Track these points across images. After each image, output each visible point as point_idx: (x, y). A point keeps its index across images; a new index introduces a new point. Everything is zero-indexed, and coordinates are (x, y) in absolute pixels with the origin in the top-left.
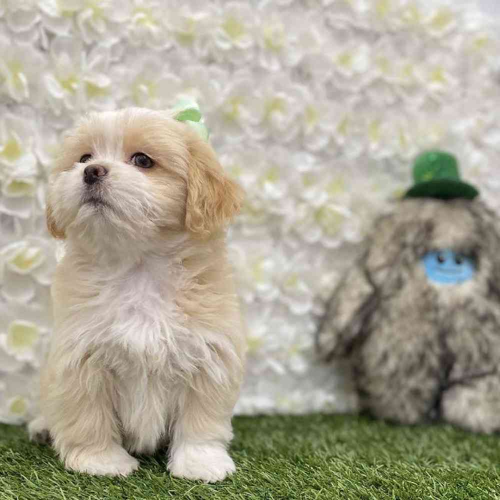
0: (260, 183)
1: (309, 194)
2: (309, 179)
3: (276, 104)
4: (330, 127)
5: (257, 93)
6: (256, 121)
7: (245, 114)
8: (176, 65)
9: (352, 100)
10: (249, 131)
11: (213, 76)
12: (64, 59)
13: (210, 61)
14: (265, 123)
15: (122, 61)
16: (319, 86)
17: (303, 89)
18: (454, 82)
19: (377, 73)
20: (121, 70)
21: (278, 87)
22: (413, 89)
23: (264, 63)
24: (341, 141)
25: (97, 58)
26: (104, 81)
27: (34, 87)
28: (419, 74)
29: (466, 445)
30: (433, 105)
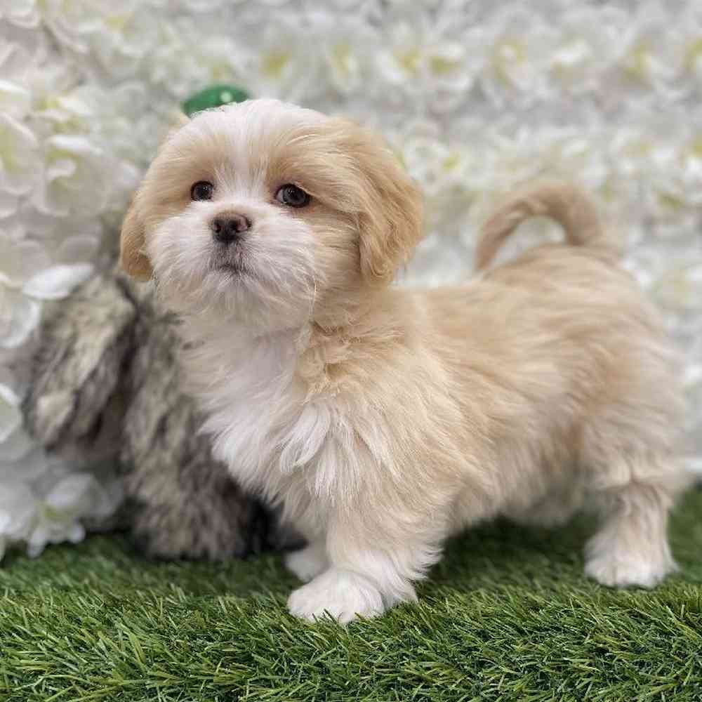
0: (682, 159)
5: (673, 34)
6: (670, 72)
7: (654, 65)
10: (661, 89)
11: (607, 21)
12: (402, 31)
15: (480, 20)
20: (477, 33)
25: (445, 22)
26: (454, 51)
27: (367, 73)
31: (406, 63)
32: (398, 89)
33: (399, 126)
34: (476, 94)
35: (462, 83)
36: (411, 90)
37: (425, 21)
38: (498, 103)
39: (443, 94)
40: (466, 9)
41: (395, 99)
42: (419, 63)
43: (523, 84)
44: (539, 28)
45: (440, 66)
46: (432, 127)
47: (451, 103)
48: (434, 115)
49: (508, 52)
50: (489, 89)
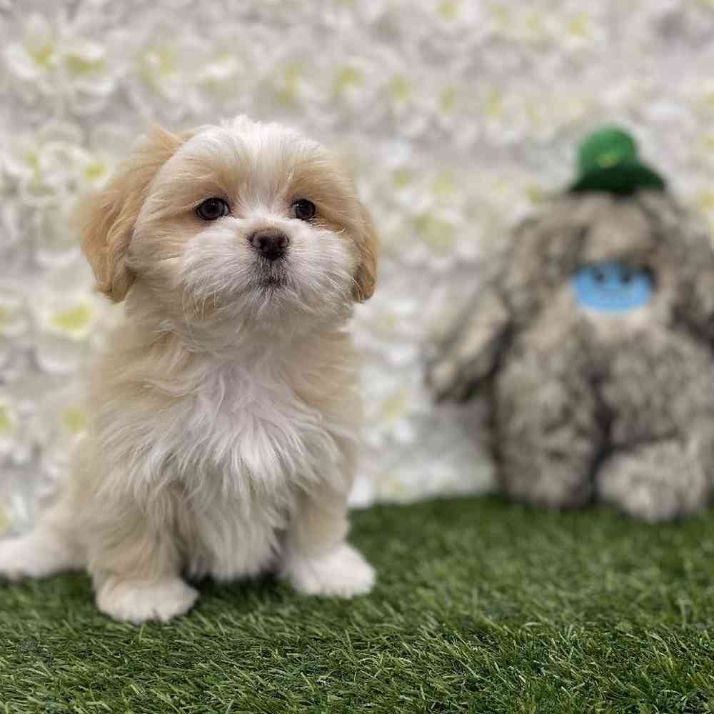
1: (404, 196)
2: (403, 176)
3: (349, 75)
4: (429, 103)
5: (322, 61)
6: (323, 97)
7: (306, 90)
9: (459, 65)
10: (313, 112)
12: (35, 23)
13: (252, 17)
14: (336, 102)
15: (125, 22)
16: (410, 47)
17: (386, 53)
18: (599, 35)
19: (493, 26)
20: (120, 35)
21: (350, 51)
22: (546, 46)
23: (329, 18)
24: (446, 121)
25: (83, 18)
26: (93, 52)
28: (552, 25)
29: (626, 546)
30: (573, 67)
31: (40, 57)
32: (31, 85)
33: (34, 126)
34: (121, 98)
35: (105, 87)
36: (46, 88)
38: (146, 112)
39: (83, 96)
40: (107, 9)
41: (29, 98)
42: (55, 60)
43: (172, 93)
44: (188, 38)
45: (79, 67)
46: (73, 130)
47: (94, 108)
48: (81, 120)
49: (153, 59)
50: (136, 97)
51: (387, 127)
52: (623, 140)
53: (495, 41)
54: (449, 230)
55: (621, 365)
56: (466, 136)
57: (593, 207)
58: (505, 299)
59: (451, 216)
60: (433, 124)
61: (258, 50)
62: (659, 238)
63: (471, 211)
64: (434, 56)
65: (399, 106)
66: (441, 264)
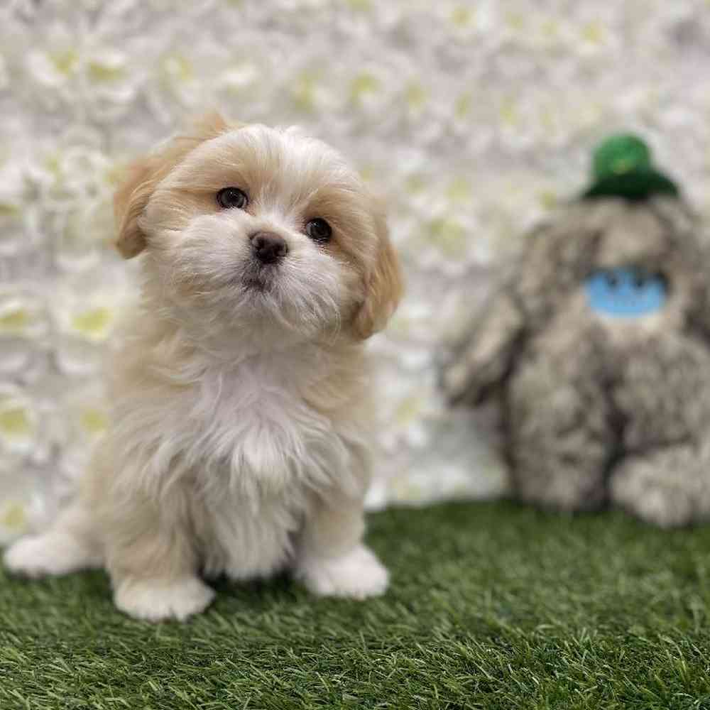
1: (418, 201)
2: (418, 181)
3: (365, 82)
4: (443, 108)
8: (221, 33)
12: (58, 31)
13: (269, 25)
14: (351, 108)
15: (146, 29)
17: (401, 59)
18: (612, 41)
19: (507, 33)
20: (141, 43)
21: (366, 57)
22: (559, 52)
23: (346, 25)
24: (460, 126)
25: (105, 27)
26: (114, 59)
28: (566, 32)
29: (638, 550)
30: (587, 73)
31: (63, 64)
32: (53, 91)
33: (56, 132)
34: (141, 104)
35: (125, 93)
36: (68, 95)
37: (83, 23)
38: (166, 117)
39: (104, 103)
41: (51, 104)
42: (77, 66)
44: (207, 46)
45: (99, 74)
46: (94, 136)
48: (101, 127)
49: (173, 66)
50: (156, 101)
51: (402, 133)
52: (636, 146)
53: (510, 48)
54: (463, 234)
55: (634, 369)
56: (480, 141)
57: (607, 212)
58: (518, 303)
59: (465, 221)
60: (448, 131)
61: (275, 58)
62: (672, 243)
63: (486, 216)
64: (448, 62)
65: (414, 112)
66: (454, 268)
